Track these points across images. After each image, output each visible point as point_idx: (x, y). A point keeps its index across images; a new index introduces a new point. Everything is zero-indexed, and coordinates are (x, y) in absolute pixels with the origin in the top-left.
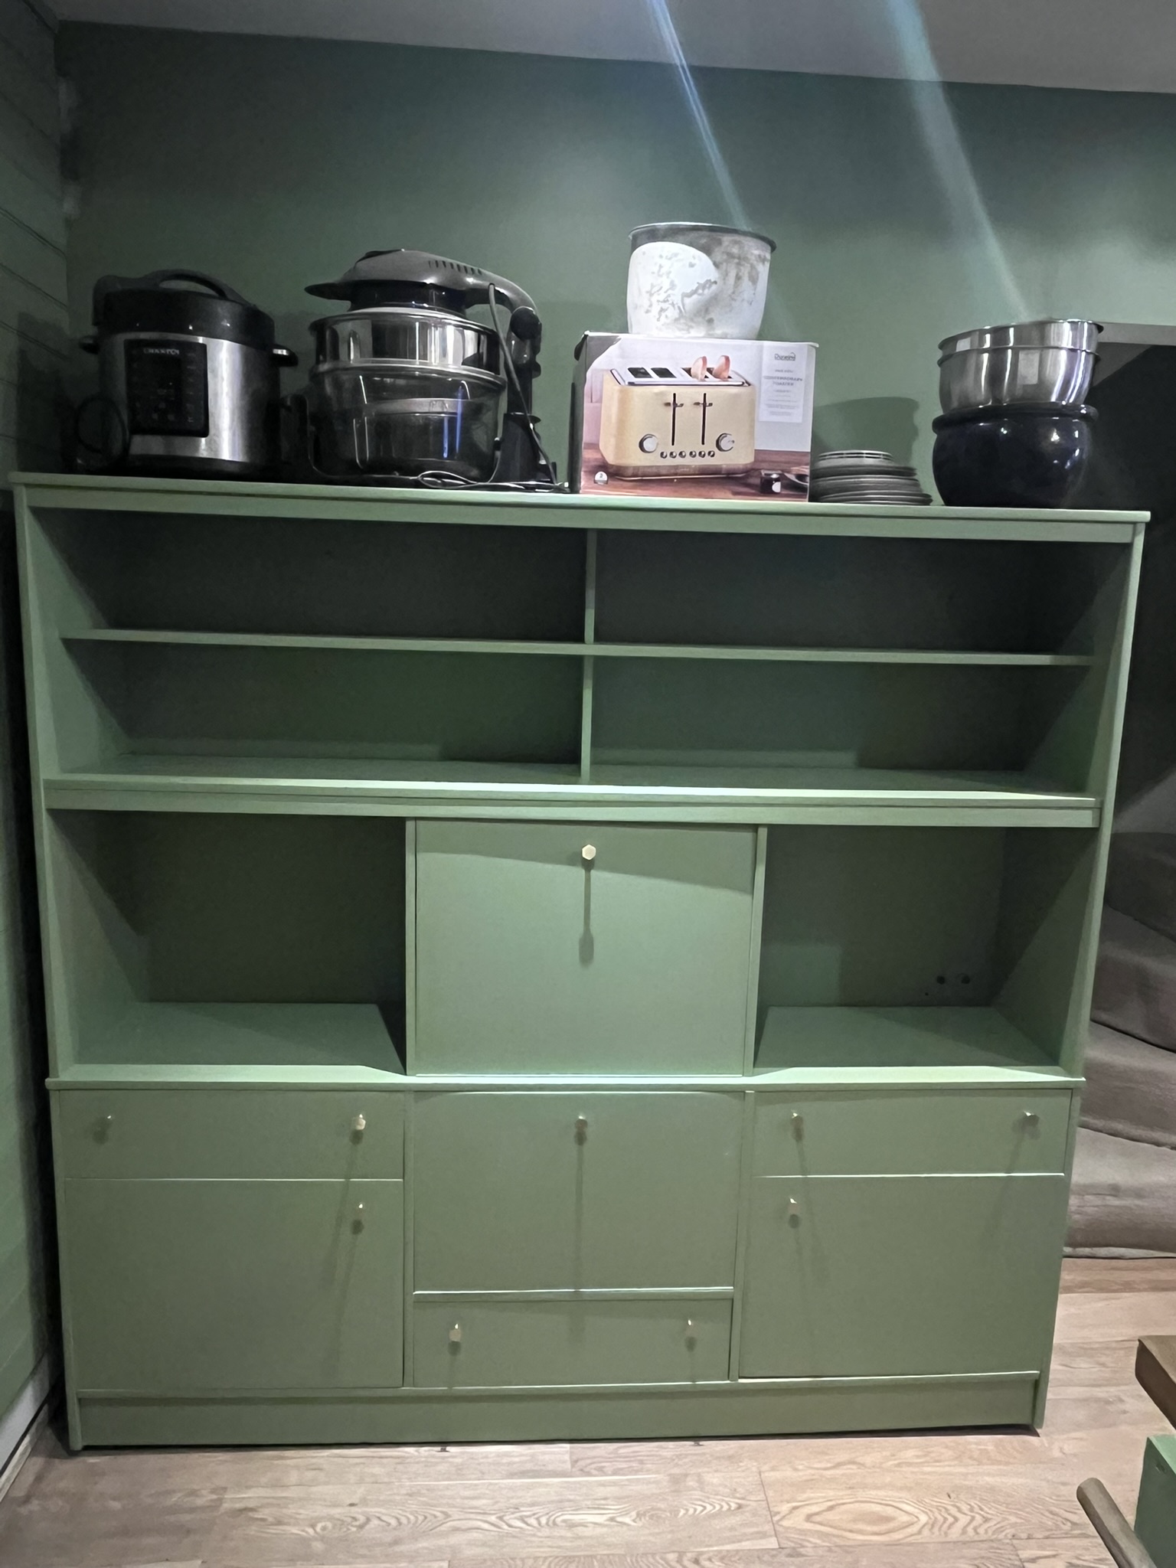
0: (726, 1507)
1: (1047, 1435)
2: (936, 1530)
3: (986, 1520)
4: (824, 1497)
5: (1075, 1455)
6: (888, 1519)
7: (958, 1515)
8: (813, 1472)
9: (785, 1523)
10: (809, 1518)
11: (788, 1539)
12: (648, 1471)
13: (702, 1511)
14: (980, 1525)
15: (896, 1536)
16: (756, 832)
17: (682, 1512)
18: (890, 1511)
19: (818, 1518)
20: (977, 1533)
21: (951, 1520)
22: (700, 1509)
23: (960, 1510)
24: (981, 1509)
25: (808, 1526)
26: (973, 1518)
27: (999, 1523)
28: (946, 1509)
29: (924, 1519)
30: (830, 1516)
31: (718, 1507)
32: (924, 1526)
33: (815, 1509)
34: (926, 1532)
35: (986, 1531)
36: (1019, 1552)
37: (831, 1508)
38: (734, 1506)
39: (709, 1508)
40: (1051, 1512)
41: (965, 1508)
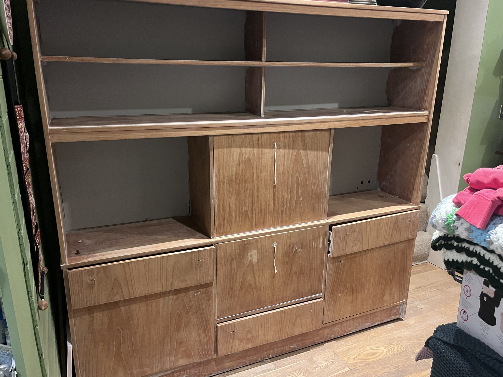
0: (329, 364)
1: (405, 320)
2: (390, 352)
3: (402, 346)
4: (356, 352)
5: (416, 323)
6: (376, 353)
7: (394, 347)
8: (348, 347)
9: (348, 362)
10: (354, 359)
11: (352, 366)
12: (299, 360)
13: (322, 367)
14: (401, 348)
15: (381, 357)
16: (330, 131)
17: (317, 369)
18: (375, 351)
19: (357, 358)
20: (401, 350)
21: (393, 348)
22: (321, 366)
23: (394, 345)
24: (399, 343)
25: (355, 361)
26: (398, 346)
27: (405, 346)
28: (390, 346)
29: (386, 350)
30: (360, 357)
31: (327, 364)
32: (387, 352)
33: (354, 356)
34: (388, 353)
35: (404, 349)
36: (414, 351)
37: (359, 355)
38: (331, 362)
39: (324, 365)
40: (417, 339)
41: (395, 344)
